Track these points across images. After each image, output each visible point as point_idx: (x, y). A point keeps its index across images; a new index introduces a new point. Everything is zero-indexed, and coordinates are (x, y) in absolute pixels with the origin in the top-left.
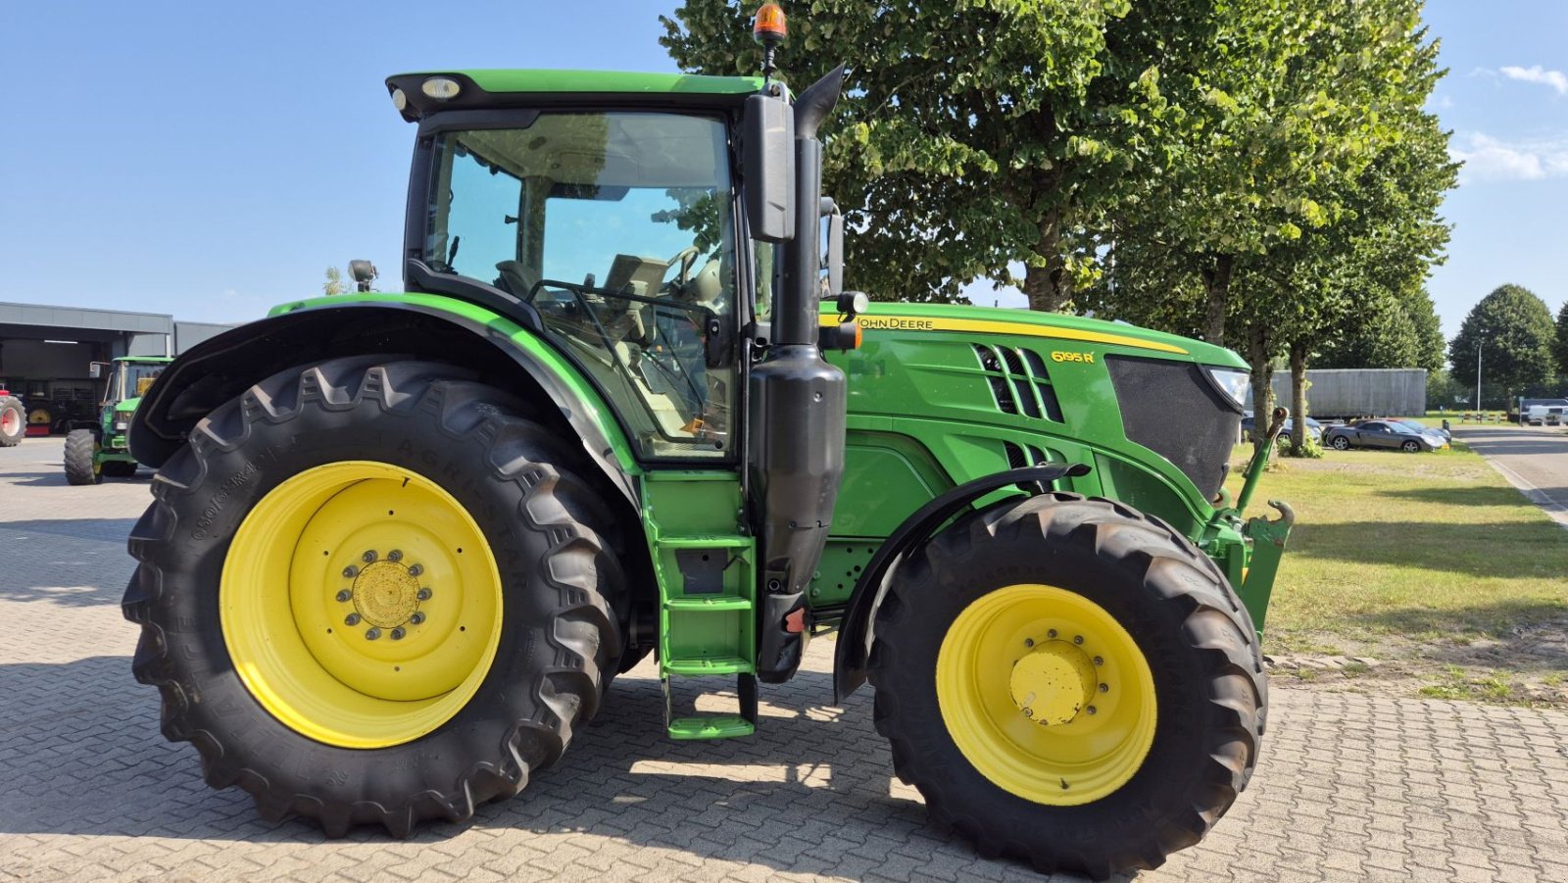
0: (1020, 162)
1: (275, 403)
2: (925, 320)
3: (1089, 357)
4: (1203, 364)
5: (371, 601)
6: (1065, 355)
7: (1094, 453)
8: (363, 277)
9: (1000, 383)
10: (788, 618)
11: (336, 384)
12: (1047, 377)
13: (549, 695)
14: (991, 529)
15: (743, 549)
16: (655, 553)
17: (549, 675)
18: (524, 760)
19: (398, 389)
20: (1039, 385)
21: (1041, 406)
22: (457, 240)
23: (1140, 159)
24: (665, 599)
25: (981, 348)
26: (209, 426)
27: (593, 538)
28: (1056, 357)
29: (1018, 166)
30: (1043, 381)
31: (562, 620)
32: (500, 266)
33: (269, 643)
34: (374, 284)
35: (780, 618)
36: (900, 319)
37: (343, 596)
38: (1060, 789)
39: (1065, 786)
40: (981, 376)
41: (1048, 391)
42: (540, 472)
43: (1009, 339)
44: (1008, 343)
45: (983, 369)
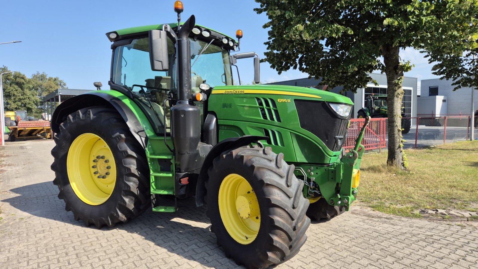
0: (369, 29)
1: (73, 119)
2: (242, 90)
3: (289, 101)
4: (327, 102)
5: (100, 169)
6: (282, 100)
7: (290, 132)
8: (98, 86)
9: (263, 110)
10: (181, 180)
11: (83, 114)
12: (276, 108)
13: (124, 196)
14: (224, 156)
15: (170, 159)
16: (149, 160)
17: (123, 191)
18: (120, 212)
19: (94, 115)
20: (274, 110)
21: (274, 117)
22: (125, 75)
23: (413, 23)
24: (151, 172)
25: (258, 99)
26: (63, 125)
27: (134, 155)
28: (280, 100)
29: (368, 31)
30: (275, 109)
31: (126, 176)
32: (146, 81)
33: (80, 177)
34: (101, 88)
35: (179, 180)
36: (236, 90)
37: (93, 167)
38: (245, 239)
39: (247, 238)
40: (257, 107)
41: (276, 112)
42: (121, 137)
43: (265, 95)
44: (265, 97)
45: (258, 105)
